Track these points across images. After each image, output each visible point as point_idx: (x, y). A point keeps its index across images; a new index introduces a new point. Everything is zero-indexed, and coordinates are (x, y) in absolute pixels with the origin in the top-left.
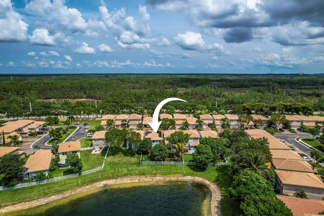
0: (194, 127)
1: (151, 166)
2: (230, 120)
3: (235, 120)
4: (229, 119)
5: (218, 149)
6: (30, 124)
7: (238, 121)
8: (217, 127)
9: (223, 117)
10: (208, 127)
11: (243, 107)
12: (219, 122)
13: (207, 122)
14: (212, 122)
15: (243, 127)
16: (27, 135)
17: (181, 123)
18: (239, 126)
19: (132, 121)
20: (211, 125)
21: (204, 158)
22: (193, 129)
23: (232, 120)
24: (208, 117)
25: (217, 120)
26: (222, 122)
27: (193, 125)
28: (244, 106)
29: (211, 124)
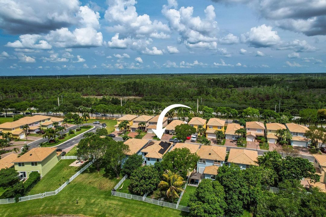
0: (233, 139)
1: (124, 202)
2: (292, 133)
3: (301, 134)
4: (291, 130)
5: (240, 192)
6: (44, 121)
7: (307, 135)
8: (268, 142)
9: (283, 127)
10: (256, 140)
11: (319, 113)
12: (273, 134)
13: (254, 133)
14: (262, 133)
15: (316, 147)
16: (34, 133)
17: (213, 132)
18: (307, 144)
19: (153, 124)
20: (260, 138)
21: (202, 210)
22: (231, 142)
23: (297, 134)
24: (257, 126)
25: (270, 131)
26: (278, 135)
27: (233, 136)
28: (321, 113)
29: (261, 136)
